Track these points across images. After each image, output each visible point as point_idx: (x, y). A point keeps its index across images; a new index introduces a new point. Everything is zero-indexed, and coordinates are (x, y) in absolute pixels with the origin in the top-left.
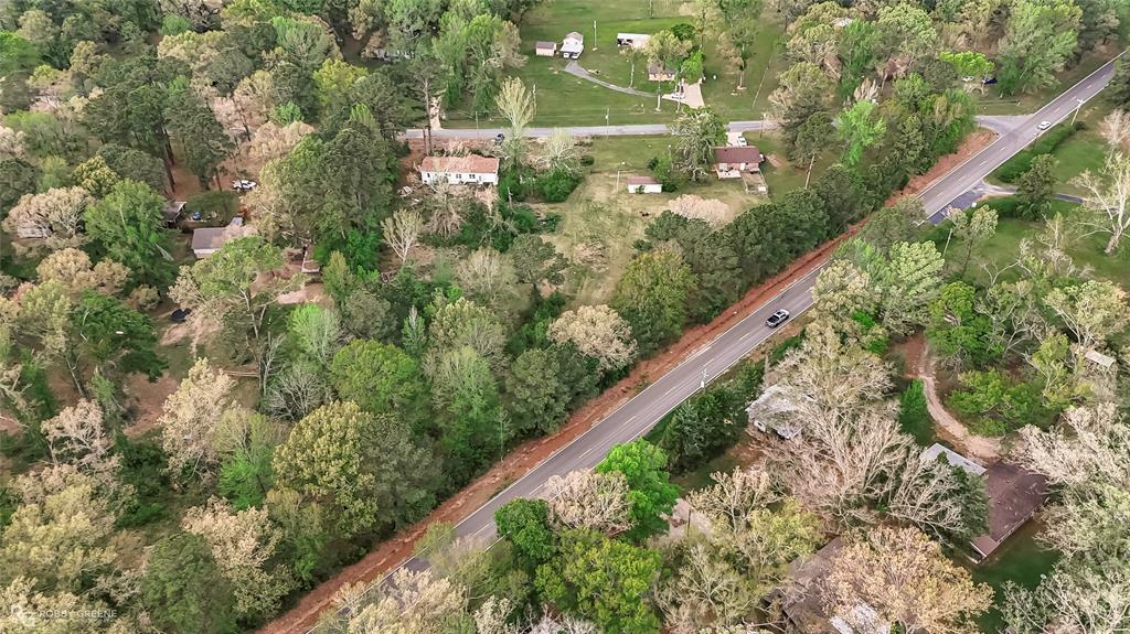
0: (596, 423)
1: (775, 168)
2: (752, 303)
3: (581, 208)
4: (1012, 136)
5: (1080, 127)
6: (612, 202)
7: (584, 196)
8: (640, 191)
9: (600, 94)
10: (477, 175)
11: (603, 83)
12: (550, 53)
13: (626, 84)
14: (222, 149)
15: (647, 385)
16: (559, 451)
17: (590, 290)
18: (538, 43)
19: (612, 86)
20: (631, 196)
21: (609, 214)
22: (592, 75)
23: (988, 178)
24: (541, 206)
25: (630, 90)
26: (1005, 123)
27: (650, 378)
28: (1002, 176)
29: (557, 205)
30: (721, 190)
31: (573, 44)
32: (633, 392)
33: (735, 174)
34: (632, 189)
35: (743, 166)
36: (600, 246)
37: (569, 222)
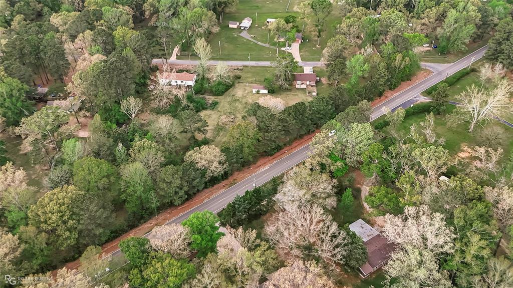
0: (206, 201)
1: (323, 84)
2: (296, 147)
3: (229, 99)
4: (440, 73)
5: (473, 70)
6: (244, 97)
7: (232, 93)
8: (258, 92)
9: (253, 46)
10: (184, 82)
11: (255, 41)
12: (235, 26)
13: (265, 43)
14: (64, 65)
15: (235, 183)
16: (184, 213)
17: (222, 137)
18: (230, 22)
19: (259, 43)
20: (253, 94)
21: (241, 102)
22: (252, 37)
23: (423, 93)
24: (211, 97)
25: (267, 45)
26: (437, 67)
27: (237, 181)
28: (428, 93)
29: (219, 97)
30: (296, 94)
31: (246, 23)
32: (227, 186)
33: (304, 86)
34: (254, 91)
35: (308, 83)
36: (232, 117)
37: (222, 105)
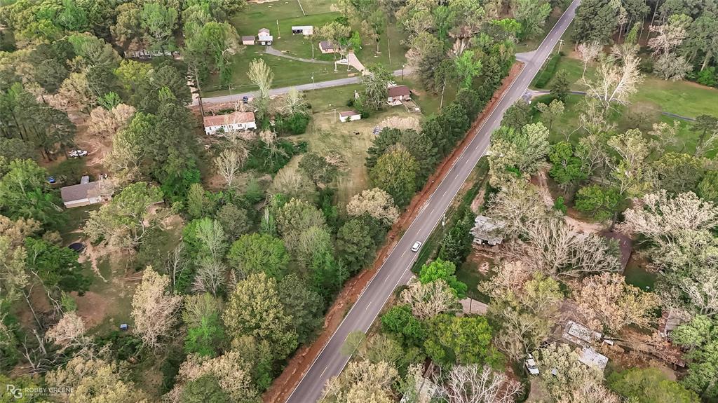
0: (385, 260)
1: (418, 97)
2: (440, 174)
3: (317, 135)
4: (531, 63)
5: (562, 54)
6: (334, 129)
7: (315, 128)
8: (348, 120)
9: (296, 65)
10: (243, 125)
11: (294, 58)
12: (252, 42)
13: (310, 57)
15: (404, 232)
16: (372, 280)
17: (345, 183)
18: (243, 37)
19: (301, 59)
20: (343, 124)
21: (335, 136)
22: (285, 54)
23: (529, 87)
24: (291, 137)
25: (313, 61)
26: (525, 57)
27: (404, 227)
28: (538, 85)
29: (301, 136)
30: (394, 113)
31: (265, 36)
32: (397, 237)
33: (398, 103)
34: (343, 119)
35: (401, 98)
36: (338, 156)
37: (313, 145)
